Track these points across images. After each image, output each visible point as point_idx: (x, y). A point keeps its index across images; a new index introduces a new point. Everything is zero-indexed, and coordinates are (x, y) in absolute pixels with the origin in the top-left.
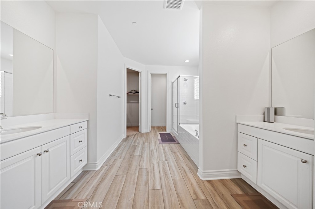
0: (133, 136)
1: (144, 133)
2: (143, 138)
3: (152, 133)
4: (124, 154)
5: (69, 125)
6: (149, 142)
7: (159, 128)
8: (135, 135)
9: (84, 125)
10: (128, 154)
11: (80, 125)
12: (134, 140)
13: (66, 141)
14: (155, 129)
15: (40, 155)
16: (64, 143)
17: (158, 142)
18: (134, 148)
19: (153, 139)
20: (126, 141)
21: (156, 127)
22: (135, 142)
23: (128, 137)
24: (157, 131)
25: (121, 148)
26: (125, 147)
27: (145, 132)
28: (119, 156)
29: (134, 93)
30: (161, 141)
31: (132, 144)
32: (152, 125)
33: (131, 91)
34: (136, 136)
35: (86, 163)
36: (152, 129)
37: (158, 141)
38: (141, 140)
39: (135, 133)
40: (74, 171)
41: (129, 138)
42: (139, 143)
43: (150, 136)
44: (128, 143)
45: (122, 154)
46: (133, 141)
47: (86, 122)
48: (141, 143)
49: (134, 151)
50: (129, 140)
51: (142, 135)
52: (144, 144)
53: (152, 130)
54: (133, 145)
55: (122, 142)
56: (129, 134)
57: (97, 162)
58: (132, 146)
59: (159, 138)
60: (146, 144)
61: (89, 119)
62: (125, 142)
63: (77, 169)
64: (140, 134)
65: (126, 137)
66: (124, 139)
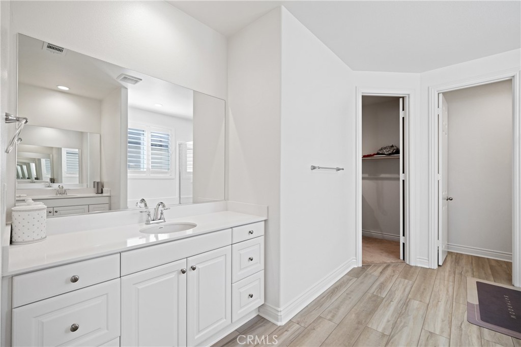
0: (380, 269)
1: (416, 267)
2: (411, 282)
3: (447, 274)
4: (343, 311)
5: (231, 228)
6: (427, 301)
7: (479, 263)
8: (388, 266)
9: (259, 229)
10: (354, 315)
11: (250, 228)
12: (382, 279)
13: (226, 255)
14: (463, 262)
15: (183, 272)
16: (222, 259)
17: (462, 313)
18: (375, 304)
19: (443, 297)
20: (358, 278)
21: (468, 256)
22: (382, 287)
23: (366, 266)
24: (470, 273)
25: (343, 291)
26: (352, 292)
27: (419, 265)
28: (330, 312)
29: (390, 154)
30: (477, 315)
31: (372, 291)
32: (448, 246)
33: (382, 149)
34: (389, 271)
35: (263, 302)
36: (449, 259)
37: (463, 308)
38: (400, 288)
39: (389, 260)
40: (239, 312)
41: (369, 270)
42: (391, 294)
43: (437, 282)
44: (362, 283)
45: (338, 308)
46: (378, 283)
47: (263, 223)
48: (398, 295)
49: (371, 313)
50: (366, 276)
51: (409, 271)
52: (406, 304)
53: (448, 264)
54: (373, 296)
55: (348, 277)
56: (369, 259)
57: (279, 309)
58: (369, 295)
59: (474, 299)
60: (415, 304)
61: (268, 217)
62: (355, 279)
63: (242, 310)
64: (401, 268)
65: (360, 265)
66: (354, 269)
